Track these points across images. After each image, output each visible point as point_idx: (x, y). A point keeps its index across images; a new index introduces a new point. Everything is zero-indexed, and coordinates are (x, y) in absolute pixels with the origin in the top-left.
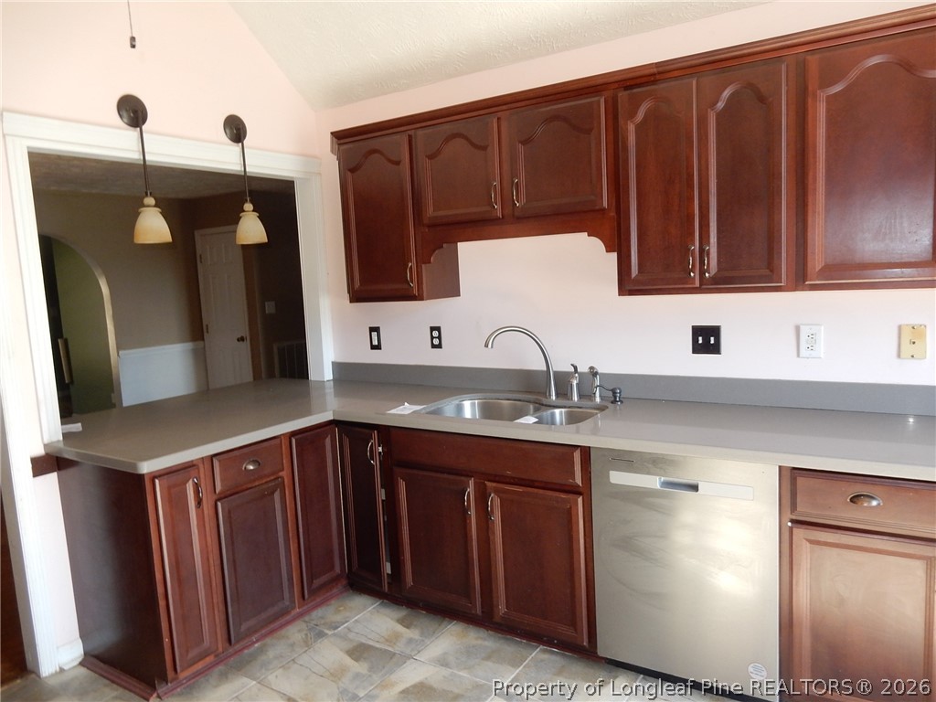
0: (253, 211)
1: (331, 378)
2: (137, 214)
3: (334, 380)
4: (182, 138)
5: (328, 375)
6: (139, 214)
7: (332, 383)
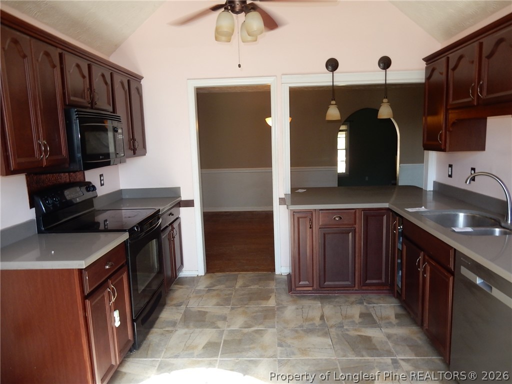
0: (388, 102)
1: (432, 190)
2: (328, 108)
3: (434, 191)
4: (353, 72)
5: (430, 187)
6: (329, 108)
7: (432, 192)
